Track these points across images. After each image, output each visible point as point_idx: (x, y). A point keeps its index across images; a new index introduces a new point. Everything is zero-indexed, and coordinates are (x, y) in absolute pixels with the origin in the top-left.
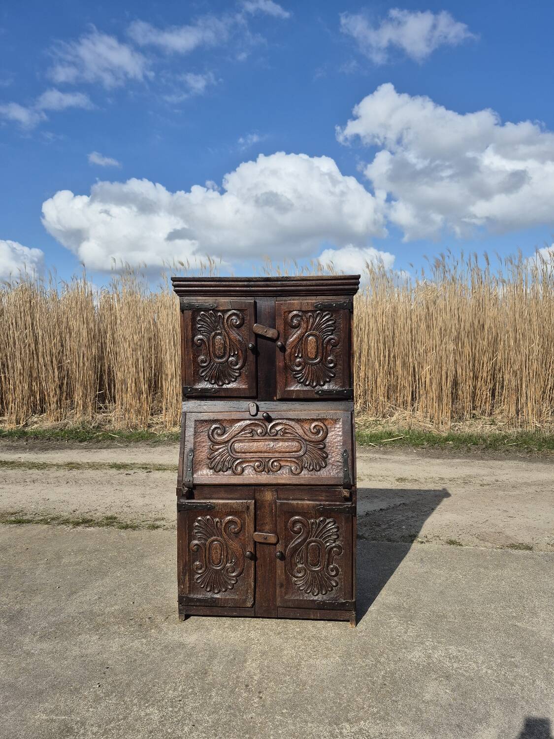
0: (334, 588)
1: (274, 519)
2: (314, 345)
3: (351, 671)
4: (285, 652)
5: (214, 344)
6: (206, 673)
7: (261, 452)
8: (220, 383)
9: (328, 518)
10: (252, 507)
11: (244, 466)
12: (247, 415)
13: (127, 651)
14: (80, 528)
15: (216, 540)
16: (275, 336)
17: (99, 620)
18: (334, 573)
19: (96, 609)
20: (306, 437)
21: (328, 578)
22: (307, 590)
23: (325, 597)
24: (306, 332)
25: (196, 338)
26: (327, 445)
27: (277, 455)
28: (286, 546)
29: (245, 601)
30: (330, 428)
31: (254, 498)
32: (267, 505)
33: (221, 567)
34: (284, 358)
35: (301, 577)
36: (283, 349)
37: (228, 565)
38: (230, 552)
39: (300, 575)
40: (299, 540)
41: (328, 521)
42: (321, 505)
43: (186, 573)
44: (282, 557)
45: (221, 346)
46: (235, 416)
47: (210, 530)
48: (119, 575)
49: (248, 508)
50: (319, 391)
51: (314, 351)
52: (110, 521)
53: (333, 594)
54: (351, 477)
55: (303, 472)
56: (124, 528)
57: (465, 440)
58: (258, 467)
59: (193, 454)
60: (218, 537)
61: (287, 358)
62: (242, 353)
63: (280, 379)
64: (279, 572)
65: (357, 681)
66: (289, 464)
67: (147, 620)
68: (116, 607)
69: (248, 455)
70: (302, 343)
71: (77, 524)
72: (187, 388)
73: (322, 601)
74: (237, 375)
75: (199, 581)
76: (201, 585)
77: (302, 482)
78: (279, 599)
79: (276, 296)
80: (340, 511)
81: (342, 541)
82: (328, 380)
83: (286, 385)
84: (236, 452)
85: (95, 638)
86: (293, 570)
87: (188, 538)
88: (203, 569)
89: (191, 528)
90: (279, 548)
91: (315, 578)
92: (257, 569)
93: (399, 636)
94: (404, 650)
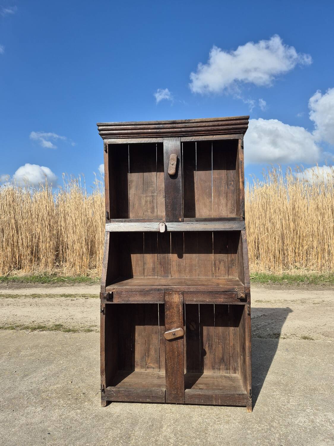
3: (251, 434)
4: (194, 419)
6: (129, 438)
13: (64, 420)
14: (36, 332)
17: (44, 395)
19: (42, 387)
48: (62, 362)
52: (58, 327)
56: (67, 331)
57: (295, 279)
65: (257, 443)
67: (82, 395)
68: (59, 386)
71: (34, 329)
85: (39, 409)
93: (284, 405)
94: (290, 417)
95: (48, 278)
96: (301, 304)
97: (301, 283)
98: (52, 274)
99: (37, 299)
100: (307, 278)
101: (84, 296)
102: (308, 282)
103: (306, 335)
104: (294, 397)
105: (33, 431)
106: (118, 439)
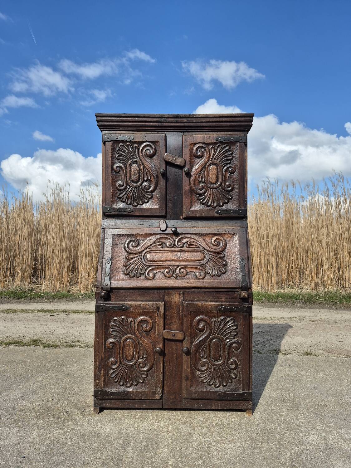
0: (233, 380)
1: (181, 318)
2: (215, 172)
3: (259, 454)
4: (194, 439)
5: (130, 171)
6: (121, 460)
7: (170, 261)
8: (135, 204)
9: (228, 317)
10: (162, 308)
11: (155, 272)
12: (158, 231)
13: (44, 441)
14: (11, 347)
15: (130, 338)
16: (182, 164)
17: (20, 415)
18: (233, 367)
19: (18, 405)
20: (209, 249)
21: (228, 371)
22: (210, 382)
23: (225, 389)
24: (208, 161)
25: (115, 166)
26: (226, 254)
27: (184, 263)
28: (192, 343)
29: (154, 394)
30: (229, 241)
31: (164, 300)
32: (175, 306)
33: (133, 362)
34: (190, 183)
35: (205, 370)
36: (188, 174)
37: (140, 360)
38: (142, 348)
39: (204, 368)
40: (203, 337)
41: (228, 319)
42: (222, 305)
43: (101, 369)
44: (188, 353)
45: (136, 172)
46: (147, 231)
47: (124, 329)
48: (40, 379)
49: (158, 308)
50: (219, 211)
51: (215, 177)
52: (36, 343)
53: (233, 385)
54: (248, 281)
55: (206, 277)
56: (47, 346)
57: (290, 297)
58: (168, 273)
59: (110, 262)
60: (132, 334)
61: (192, 183)
62: (154, 178)
63: (186, 201)
64: (185, 366)
65: (267, 463)
66: (194, 270)
67: (64, 413)
68: (37, 404)
69: (158, 264)
70: (205, 170)
71: (10, 344)
72: (106, 208)
73: (223, 393)
74: (149, 196)
75: (113, 376)
76: (115, 379)
77: (206, 285)
78: (184, 391)
79: (183, 132)
80: (239, 311)
81: (240, 337)
82: (226, 201)
83: (191, 206)
84: (149, 261)
85: (15, 430)
86: (198, 364)
87: (105, 337)
88: (118, 364)
89: (107, 327)
90: (185, 345)
91: (217, 371)
92: (166, 364)
93: (292, 423)
94: (300, 434)
95: (25, 293)
96: (298, 321)
97: (296, 301)
98: (28, 290)
99: (12, 315)
100: (302, 296)
101: (65, 311)
102: (303, 301)
103: (309, 351)
104: (302, 414)
105: (8, 453)
106: (108, 461)
